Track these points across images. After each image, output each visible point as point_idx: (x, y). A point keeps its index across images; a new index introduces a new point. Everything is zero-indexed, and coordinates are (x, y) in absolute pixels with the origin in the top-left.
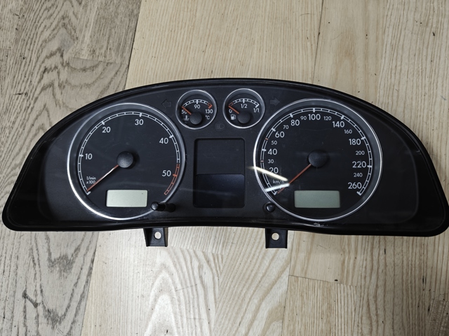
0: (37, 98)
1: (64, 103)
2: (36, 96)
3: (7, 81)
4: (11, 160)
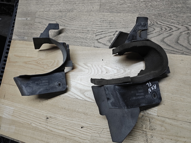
0: (183, 26)
1: (181, 35)
2: (184, 25)
3: (189, 14)
4: (159, 21)
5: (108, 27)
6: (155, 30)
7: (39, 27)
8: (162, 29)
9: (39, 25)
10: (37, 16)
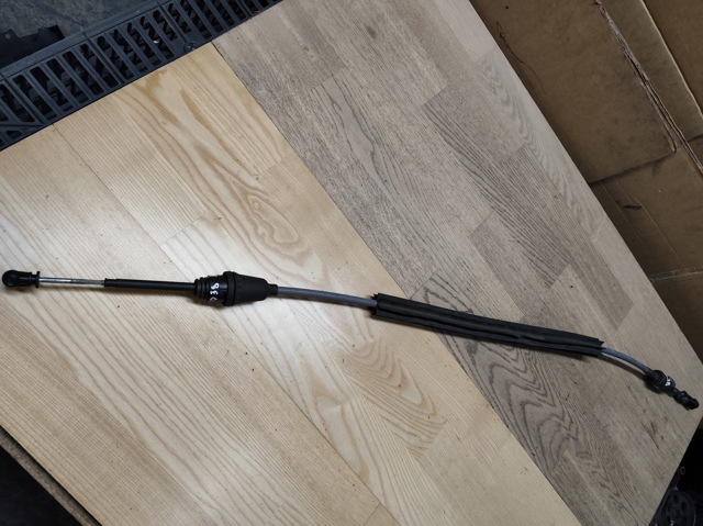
5: (463, 286)
6: (525, 372)
7: (320, 108)
8: (534, 383)
9: (326, 102)
10: (337, 76)
